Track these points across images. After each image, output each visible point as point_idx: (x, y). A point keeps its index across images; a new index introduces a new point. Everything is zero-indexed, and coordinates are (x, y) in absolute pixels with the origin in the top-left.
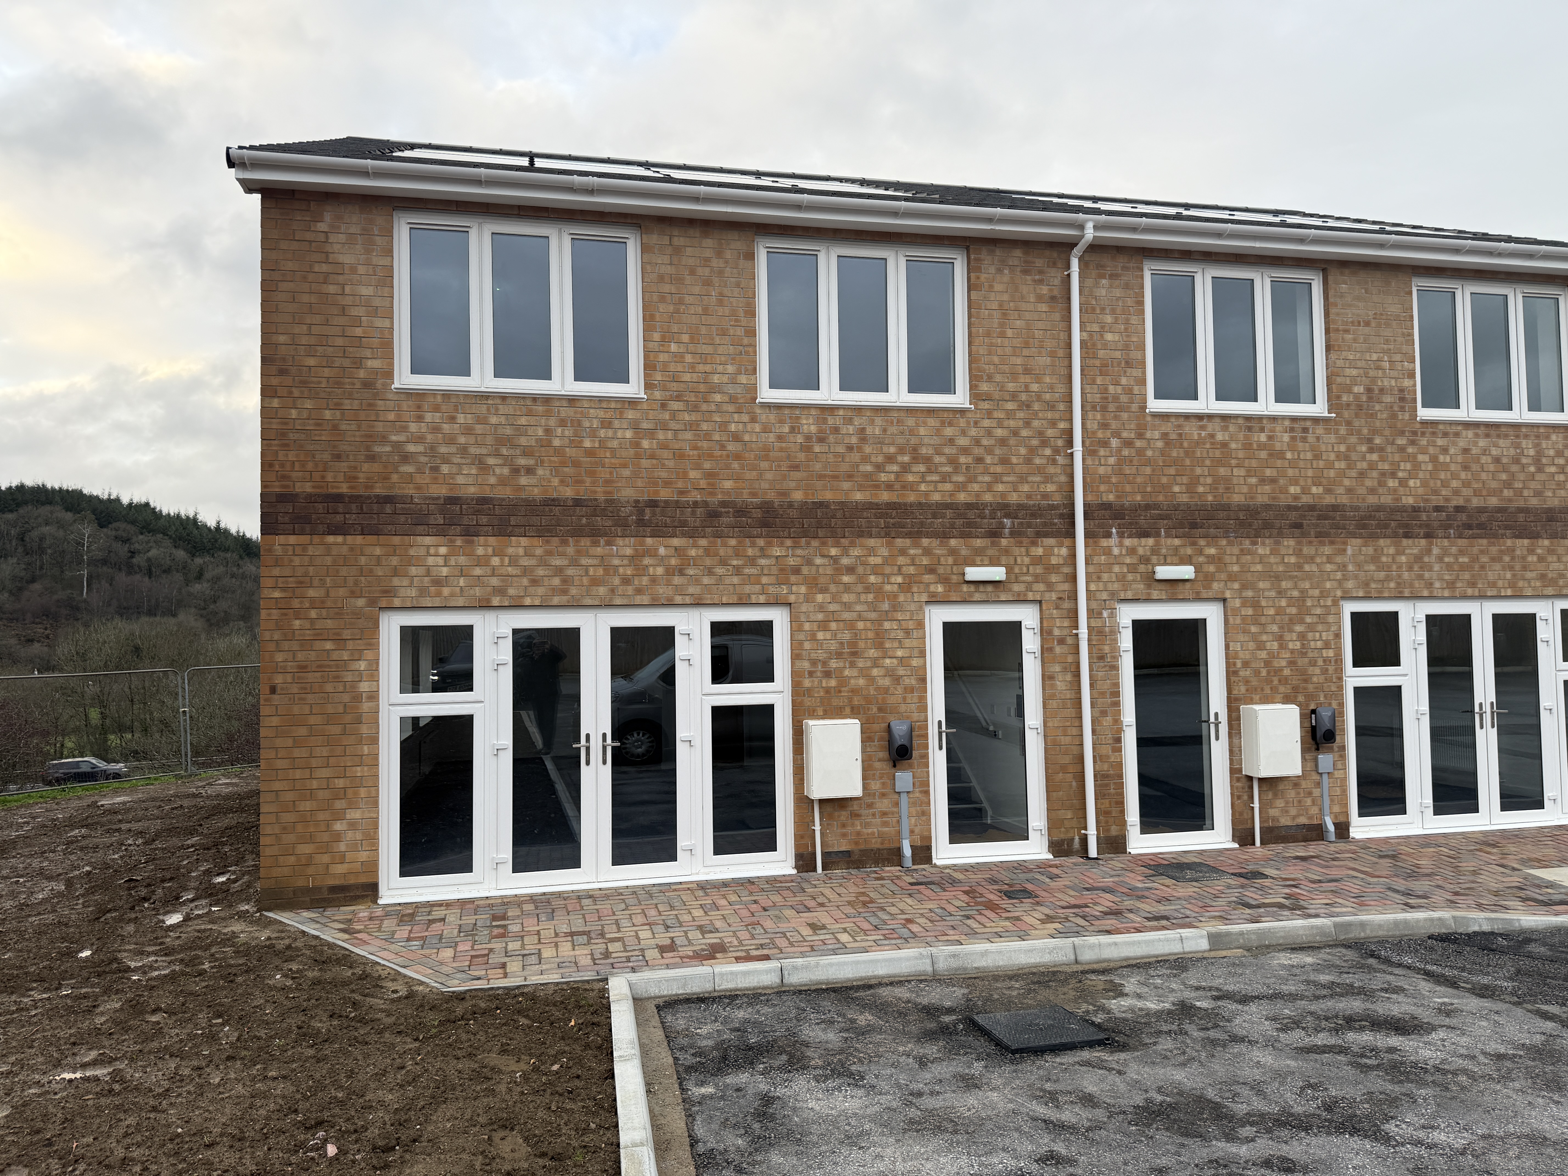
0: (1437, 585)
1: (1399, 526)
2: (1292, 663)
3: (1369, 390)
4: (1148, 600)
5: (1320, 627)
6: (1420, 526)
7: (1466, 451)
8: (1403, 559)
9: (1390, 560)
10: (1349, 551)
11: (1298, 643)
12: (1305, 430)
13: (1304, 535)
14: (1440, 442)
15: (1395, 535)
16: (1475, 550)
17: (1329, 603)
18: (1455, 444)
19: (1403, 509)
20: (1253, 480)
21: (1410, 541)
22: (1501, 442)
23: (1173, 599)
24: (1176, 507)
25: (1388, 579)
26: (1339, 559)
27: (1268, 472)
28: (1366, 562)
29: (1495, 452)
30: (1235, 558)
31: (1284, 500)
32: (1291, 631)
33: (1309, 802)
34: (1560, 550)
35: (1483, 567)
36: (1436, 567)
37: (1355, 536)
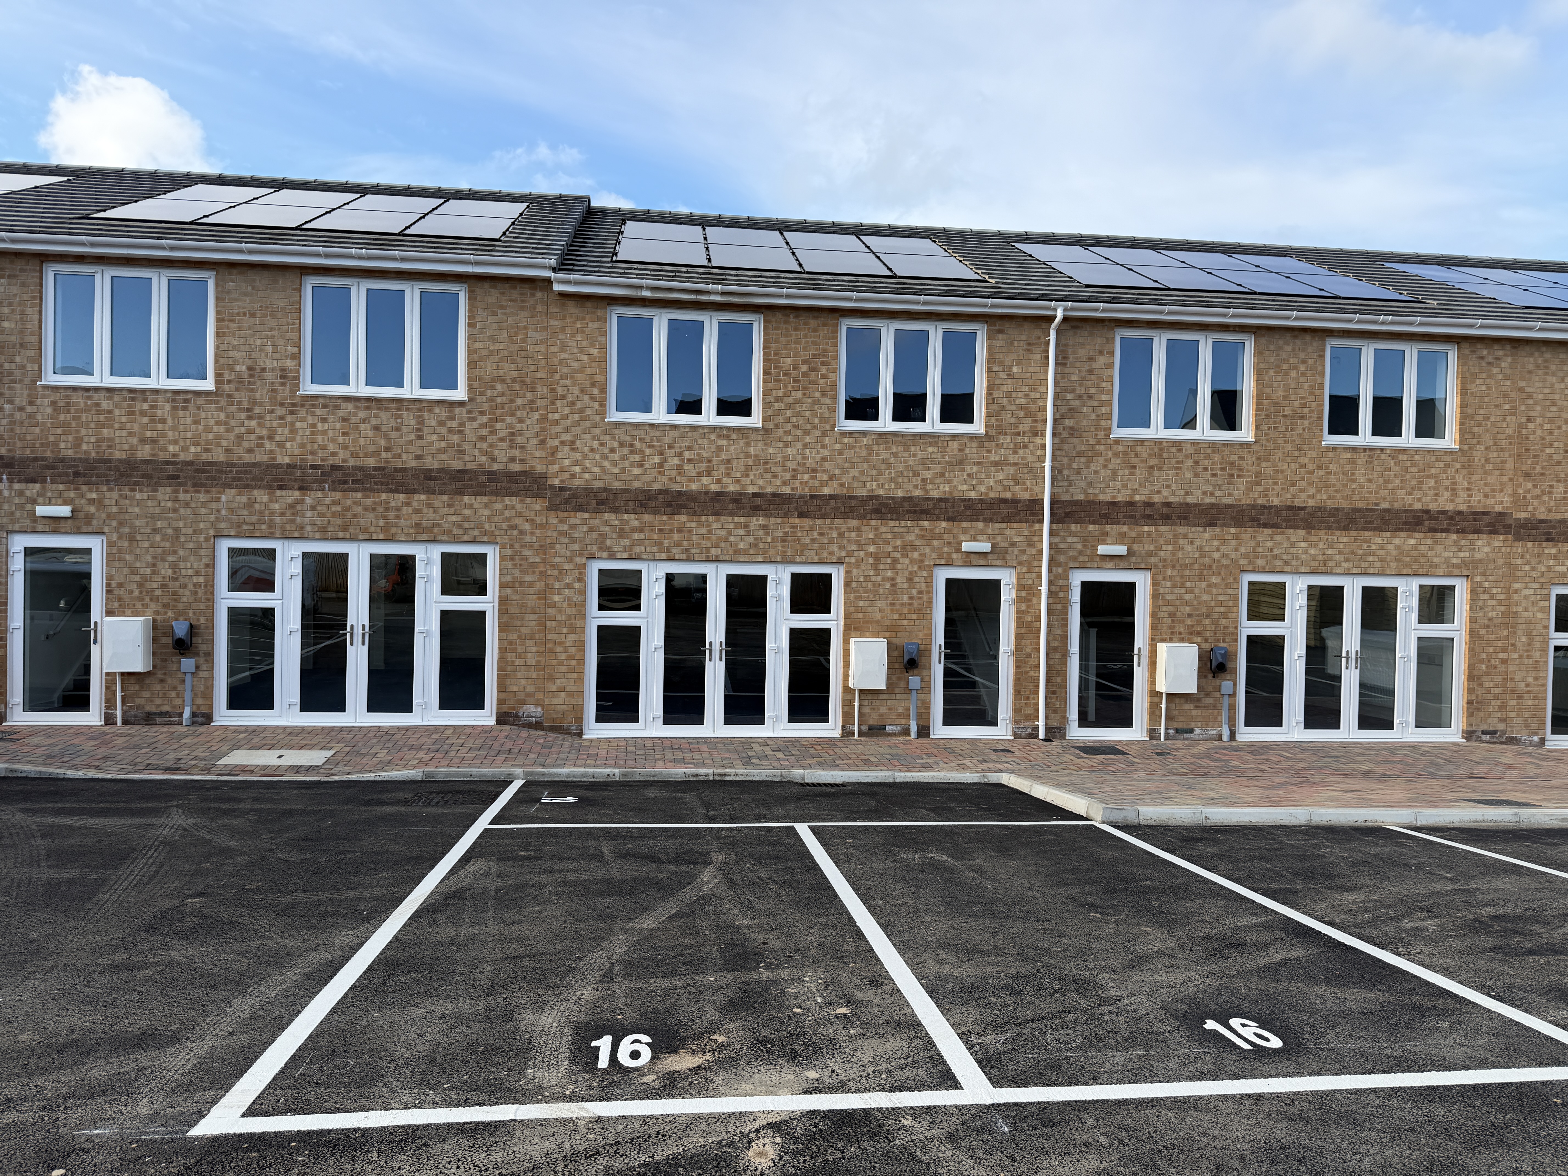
0: (309, 528)
1: (275, 480)
2: (163, 586)
3: (250, 369)
4: (34, 532)
5: (192, 558)
6: (295, 481)
7: (345, 420)
8: (276, 506)
9: (263, 507)
10: (224, 498)
11: (170, 571)
12: (186, 401)
13: (180, 485)
14: (319, 412)
15: (270, 487)
16: (349, 502)
17: (202, 539)
18: (333, 414)
19: (279, 466)
20: (135, 441)
21: (284, 493)
22: (382, 414)
23: (55, 531)
24: (63, 460)
25: (260, 522)
26: (214, 505)
27: (149, 434)
28: (239, 508)
29: (374, 421)
30: (114, 501)
31: (162, 456)
32: (163, 560)
33: (173, 694)
34: (437, 504)
35: (355, 516)
36: (309, 514)
37: (230, 486)
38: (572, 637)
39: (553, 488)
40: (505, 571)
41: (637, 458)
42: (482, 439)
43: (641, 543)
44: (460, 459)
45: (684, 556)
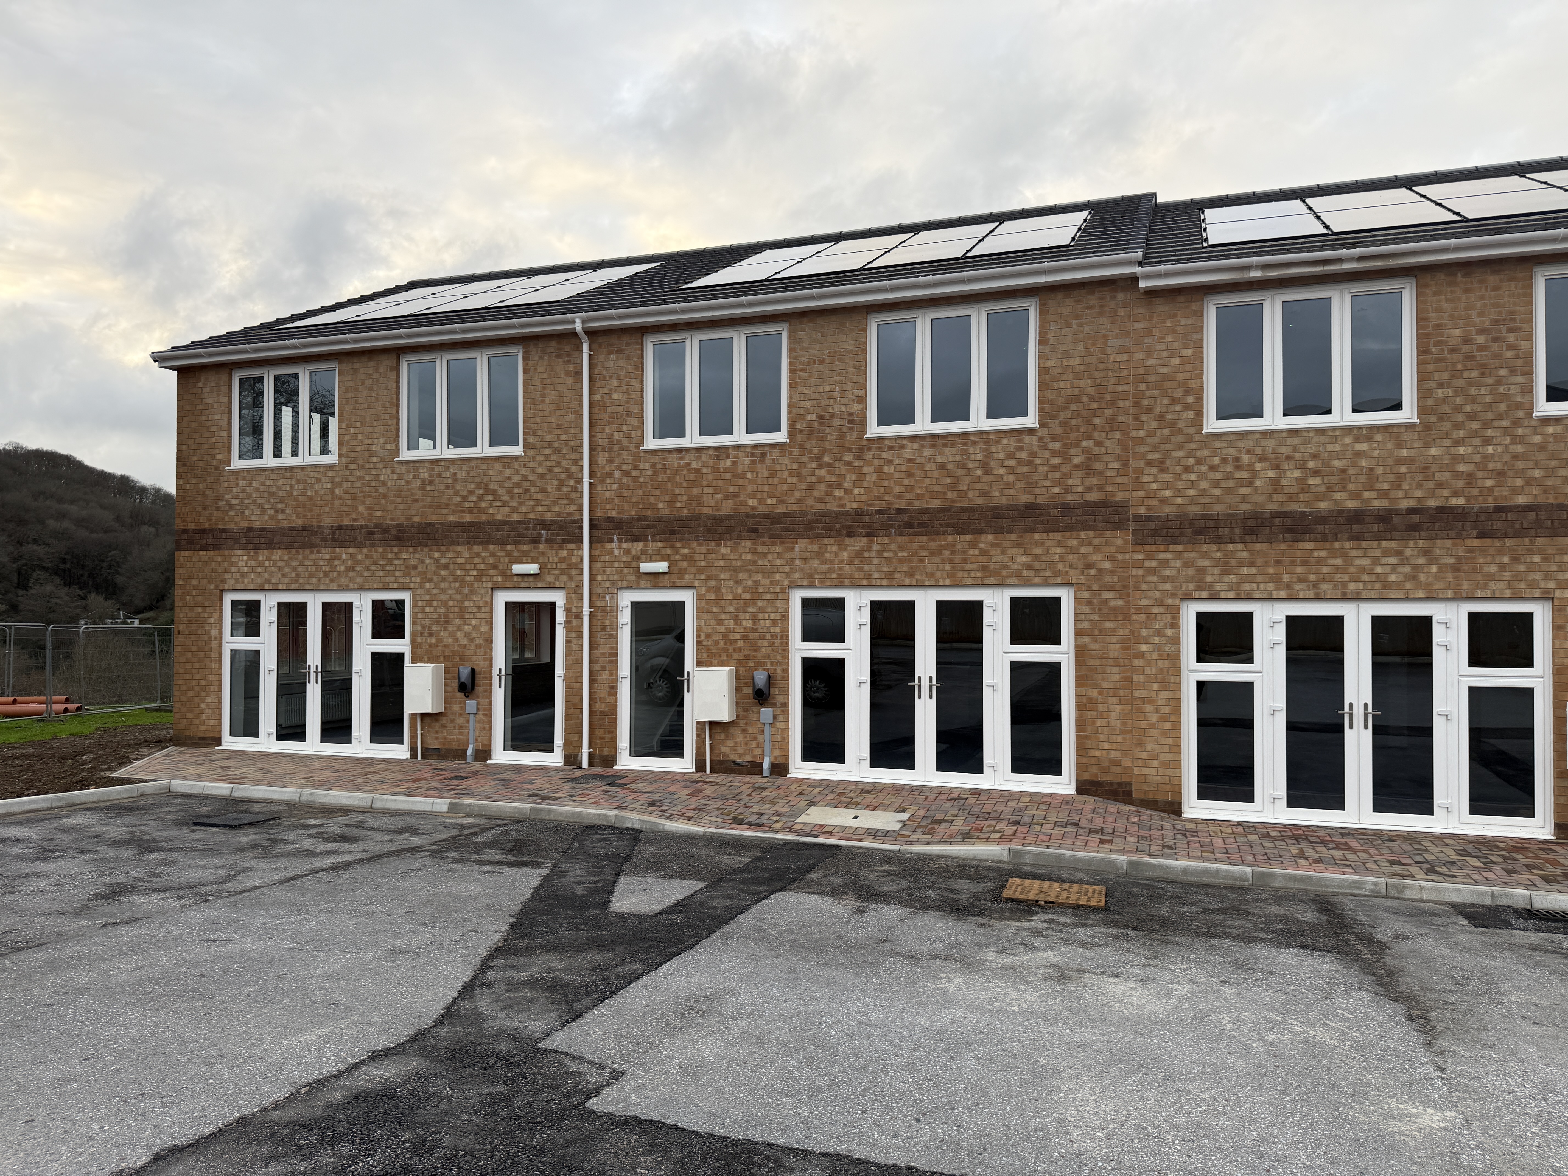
0: (876, 576)
1: (843, 528)
2: (745, 637)
3: (820, 417)
4: (640, 588)
5: (769, 610)
6: (863, 527)
7: (910, 461)
8: (845, 554)
9: (833, 555)
10: (797, 548)
11: (750, 622)
12: (763, 454)
13: (759, 537)
14: (885, 455)
15: (839, 535)
16: (915, 546)
17: (778, 590)
18: (900, 455)
19: (847, 513)
20: (719, 496)
21: (852, 540)
22: (947, 451)
23: (656, 587)
24: (660, 519)
25: (830, 571)
26: (788, 556)
27: (731, 490)
28: (811, 557)
29: (940, 459)
30: (702, 556)
31: (744, 510)
32: (745, 612)
33: (754, 744)
34: (1006, 544)
35: (921, 561)
36: (876, 561)
37: (802, 536)
38: (1164, 694)
39: (1137, 518)
40: (1083, 617)
41: (1245, 475)
42: (1056, 468)
43: (1250, 579)
44: (1030, 493)
45: (1311, 594)
